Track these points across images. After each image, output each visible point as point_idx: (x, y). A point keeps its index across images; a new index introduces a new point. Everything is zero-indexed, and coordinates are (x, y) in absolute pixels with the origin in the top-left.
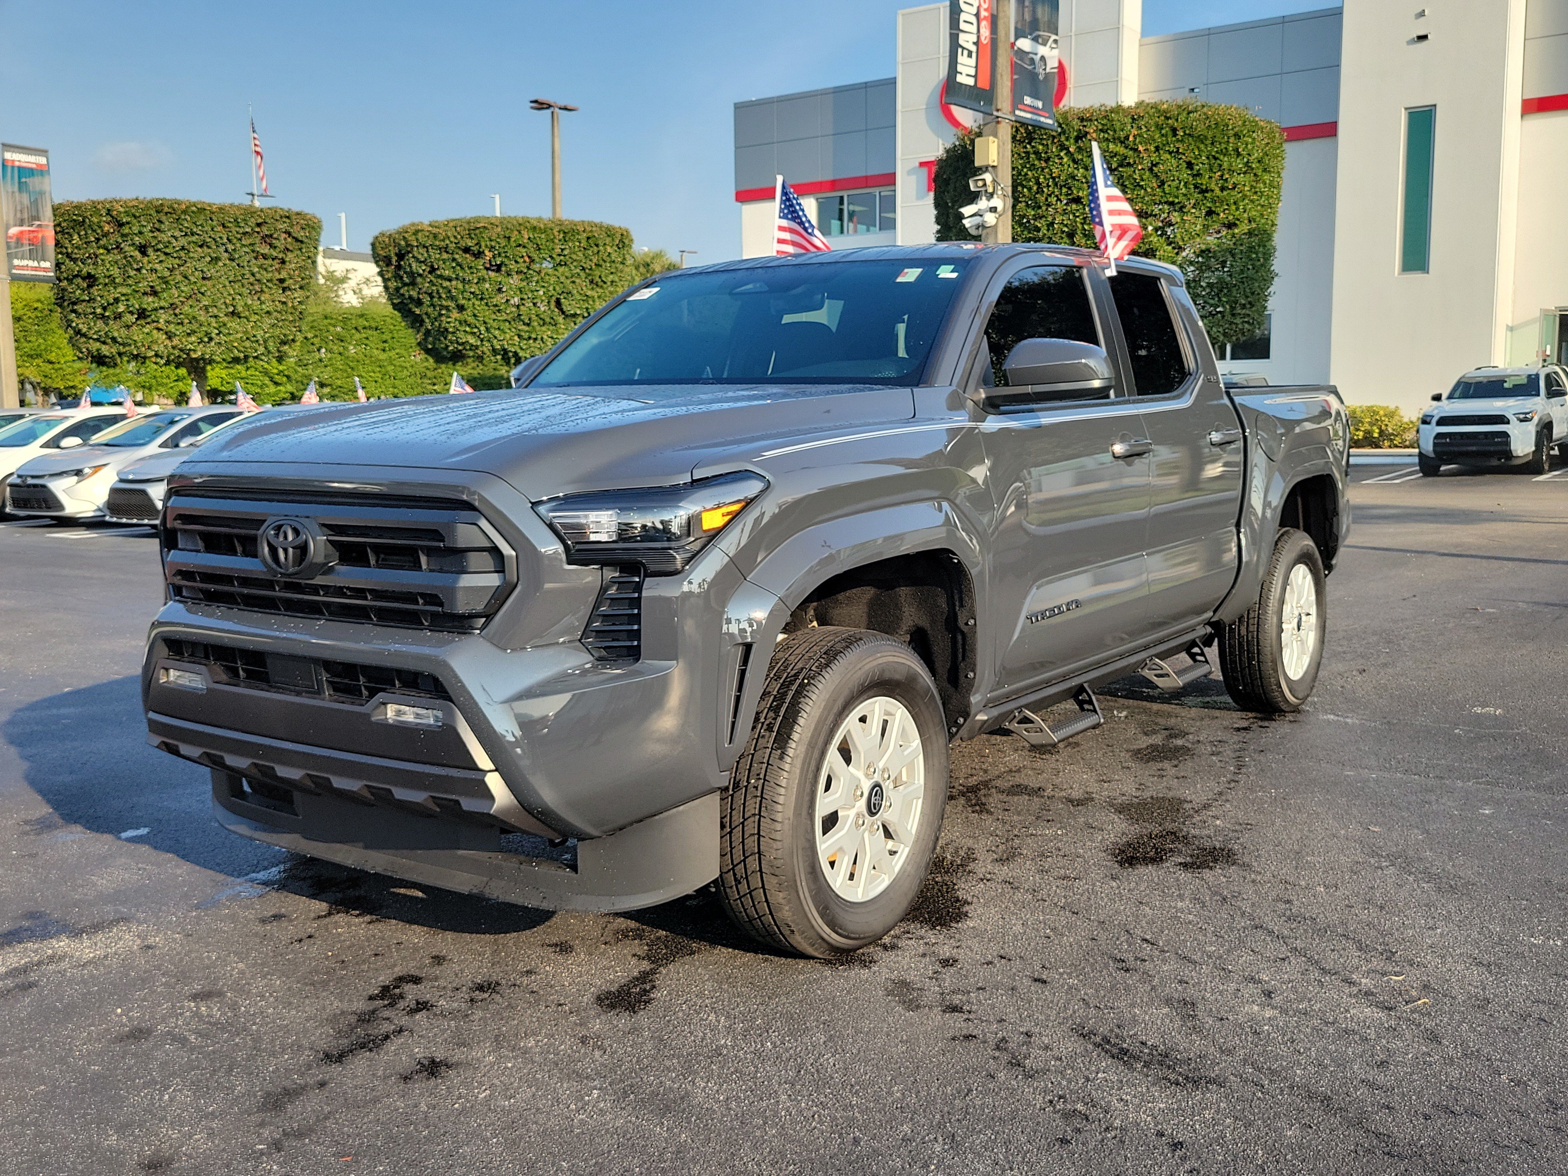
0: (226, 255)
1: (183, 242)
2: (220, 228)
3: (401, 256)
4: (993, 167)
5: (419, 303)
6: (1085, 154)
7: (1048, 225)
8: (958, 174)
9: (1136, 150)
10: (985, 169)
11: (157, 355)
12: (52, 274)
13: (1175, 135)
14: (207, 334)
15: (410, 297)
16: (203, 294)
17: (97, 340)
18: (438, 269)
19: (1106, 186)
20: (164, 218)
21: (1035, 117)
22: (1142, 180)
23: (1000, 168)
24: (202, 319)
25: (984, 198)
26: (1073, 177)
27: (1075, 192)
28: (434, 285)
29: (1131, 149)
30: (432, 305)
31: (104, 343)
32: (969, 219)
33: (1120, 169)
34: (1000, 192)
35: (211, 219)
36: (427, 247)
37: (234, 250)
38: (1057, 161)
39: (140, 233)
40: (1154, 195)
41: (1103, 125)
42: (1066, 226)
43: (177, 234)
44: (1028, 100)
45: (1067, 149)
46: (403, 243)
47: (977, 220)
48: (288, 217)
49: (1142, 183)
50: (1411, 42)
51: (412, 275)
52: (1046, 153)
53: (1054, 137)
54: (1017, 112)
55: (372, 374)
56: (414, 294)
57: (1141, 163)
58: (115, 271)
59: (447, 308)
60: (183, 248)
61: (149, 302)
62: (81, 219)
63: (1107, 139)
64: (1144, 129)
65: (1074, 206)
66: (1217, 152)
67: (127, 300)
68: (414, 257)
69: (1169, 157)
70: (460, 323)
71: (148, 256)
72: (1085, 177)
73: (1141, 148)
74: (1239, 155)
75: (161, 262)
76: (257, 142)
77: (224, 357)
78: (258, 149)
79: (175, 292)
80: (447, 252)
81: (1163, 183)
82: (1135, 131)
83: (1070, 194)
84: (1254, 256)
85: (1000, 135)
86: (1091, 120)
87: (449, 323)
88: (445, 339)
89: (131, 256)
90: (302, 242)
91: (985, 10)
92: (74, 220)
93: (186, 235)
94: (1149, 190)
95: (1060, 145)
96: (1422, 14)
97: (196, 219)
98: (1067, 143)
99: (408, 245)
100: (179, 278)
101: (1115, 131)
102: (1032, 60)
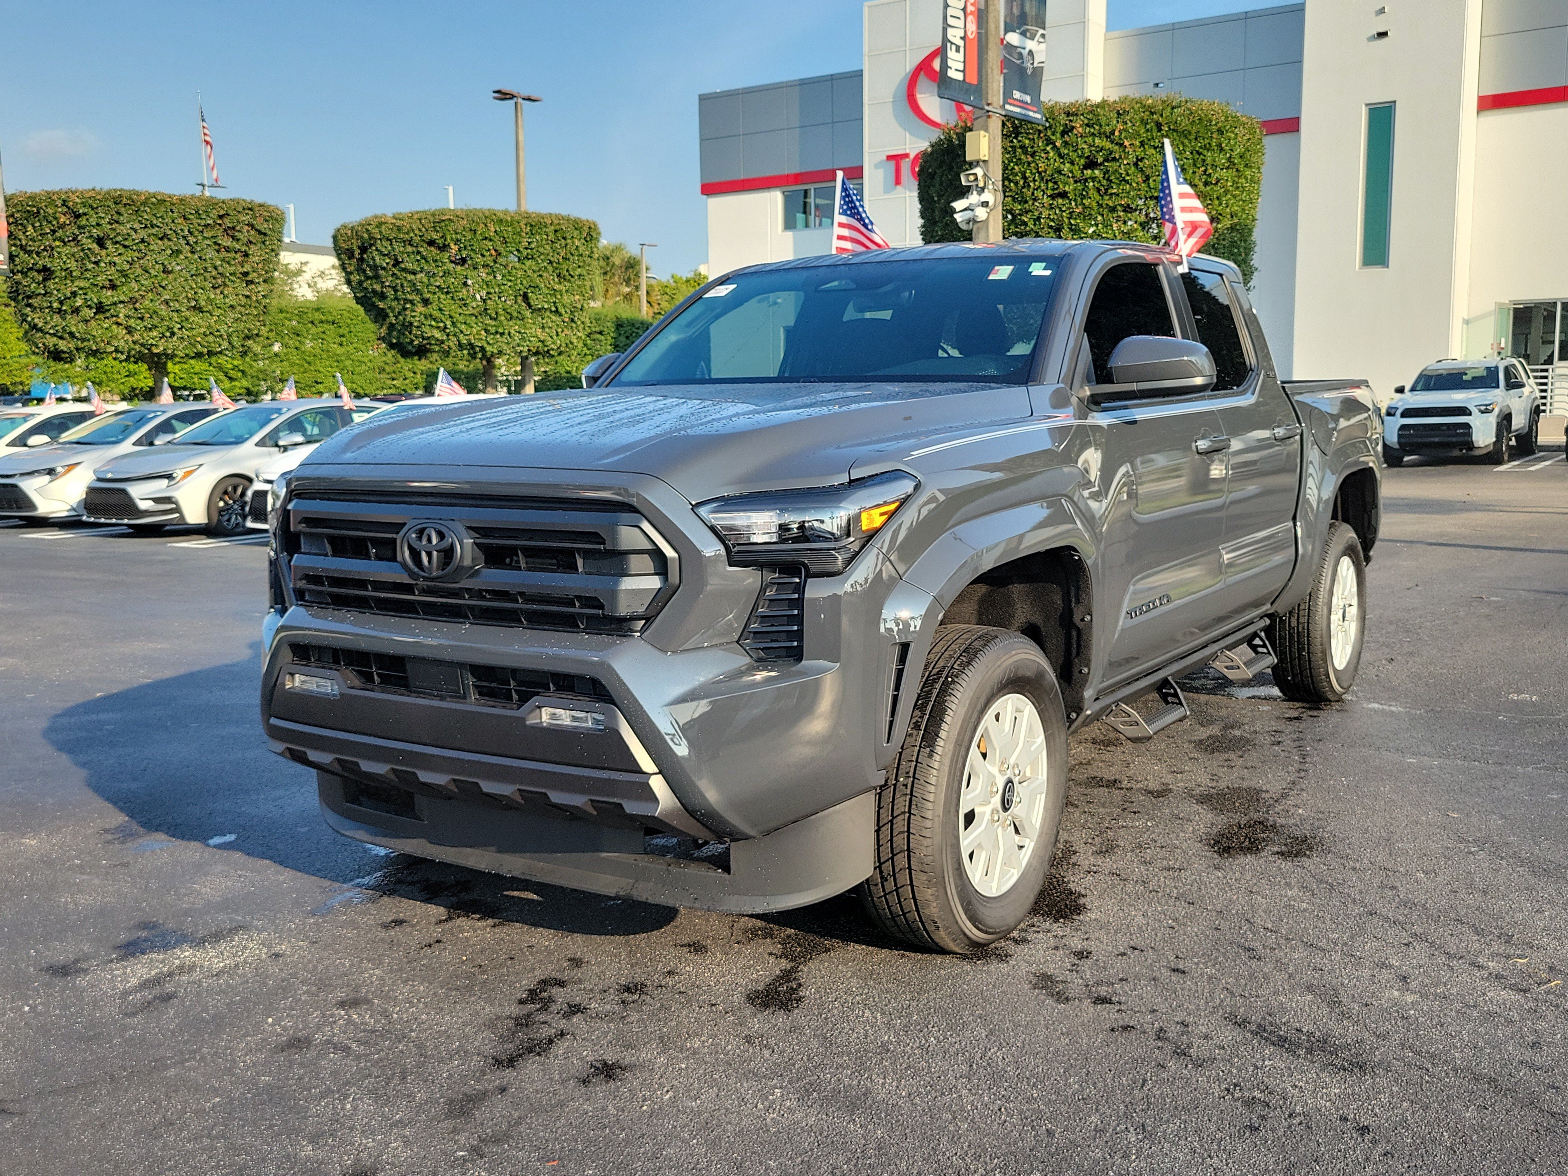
0: (188, 247)
1: (143, 234)
2: (181, 220)
3: (363, 249)
4: (984, 161)
5: (383, 296)
6: (1071, 149)
7: (1035, 220)
8: (944, 168)
9: (1121, 145)
10: (977, 163)
11: (117, 351)
12: (5, 267)
13: (1160, 130)
14: (169, 328)
15: (374, 291)
16: (163, 288)
17: (54, 335)
18: (402, 262)
19: (1179, 183)
20: (122, 210)
21: (1024, 112)
22: (1128, 175)
23: (990, 162)
24: (164, 313)
25: (975, 193)
26: (1059, 172)
27: (1061, 186)
28: (397, 278)
29: (1116, 144)
30: (397, 299)
31: (61, 338)
32: (960, 214)
33: (1106, 164)
34: (991, 187)
35: (172, 211)
36: (390, 240)
37: (196, 243)
38: (1043, 155)
39: (98, 225)
40: (1140, 190)
41: (1089, 119)
42: (1053, 220)
43: (137, 226)
44: (1017, 95)
45: (1054, 143)
46: (366, 236)
47: (968, 214)
48: (251, 209)
49: (1127, 178)
50: (1372, 38)
51: (375, 268)
52: (1032, 147)
53: (1040, 132)
54: (1008, 107)
55: (330, 369)
56: (378, 287)
57: (1127, 158)
58: (72, 264)
59: (412, 302)
60: (143, 241)
61: (108, 296)
62: (35, 210)
63: (1093, 134)
64: (1130, 124)
65: (1060, 201)
66: (1201, 147)
67: (85, 294)
68: (377, 250)
69: (1154, 152)
70: (426, 318)
71: (107, 249)
72: (1071, 172)
73: (1127, 143)
74: (1222, 150)
75: (120, 254)
76: (206, 131)
77: (187, 352)
78: (208, 139)
79: (134, 284)
80: (412, 245)
81: (1148, 178)
82: (1120, 126)
83: (1056, 189)
84: (1236, 250)
85: (990, 130)
86: (1077, 115)
87: (413, 317)
88: (410, 333)
89: (89, 249)
90: (265, 234)
91: (972, 4)
92: (28, 211)
93: (146, 227)
94: (1134, 185)
95: (1046, 140)
96: (1382, 11)
97: (156, 211)
98: (1054, 138)
99: (371, 238)
100: (139, 271)
101: (1101, 126)
102: (1020, 54)
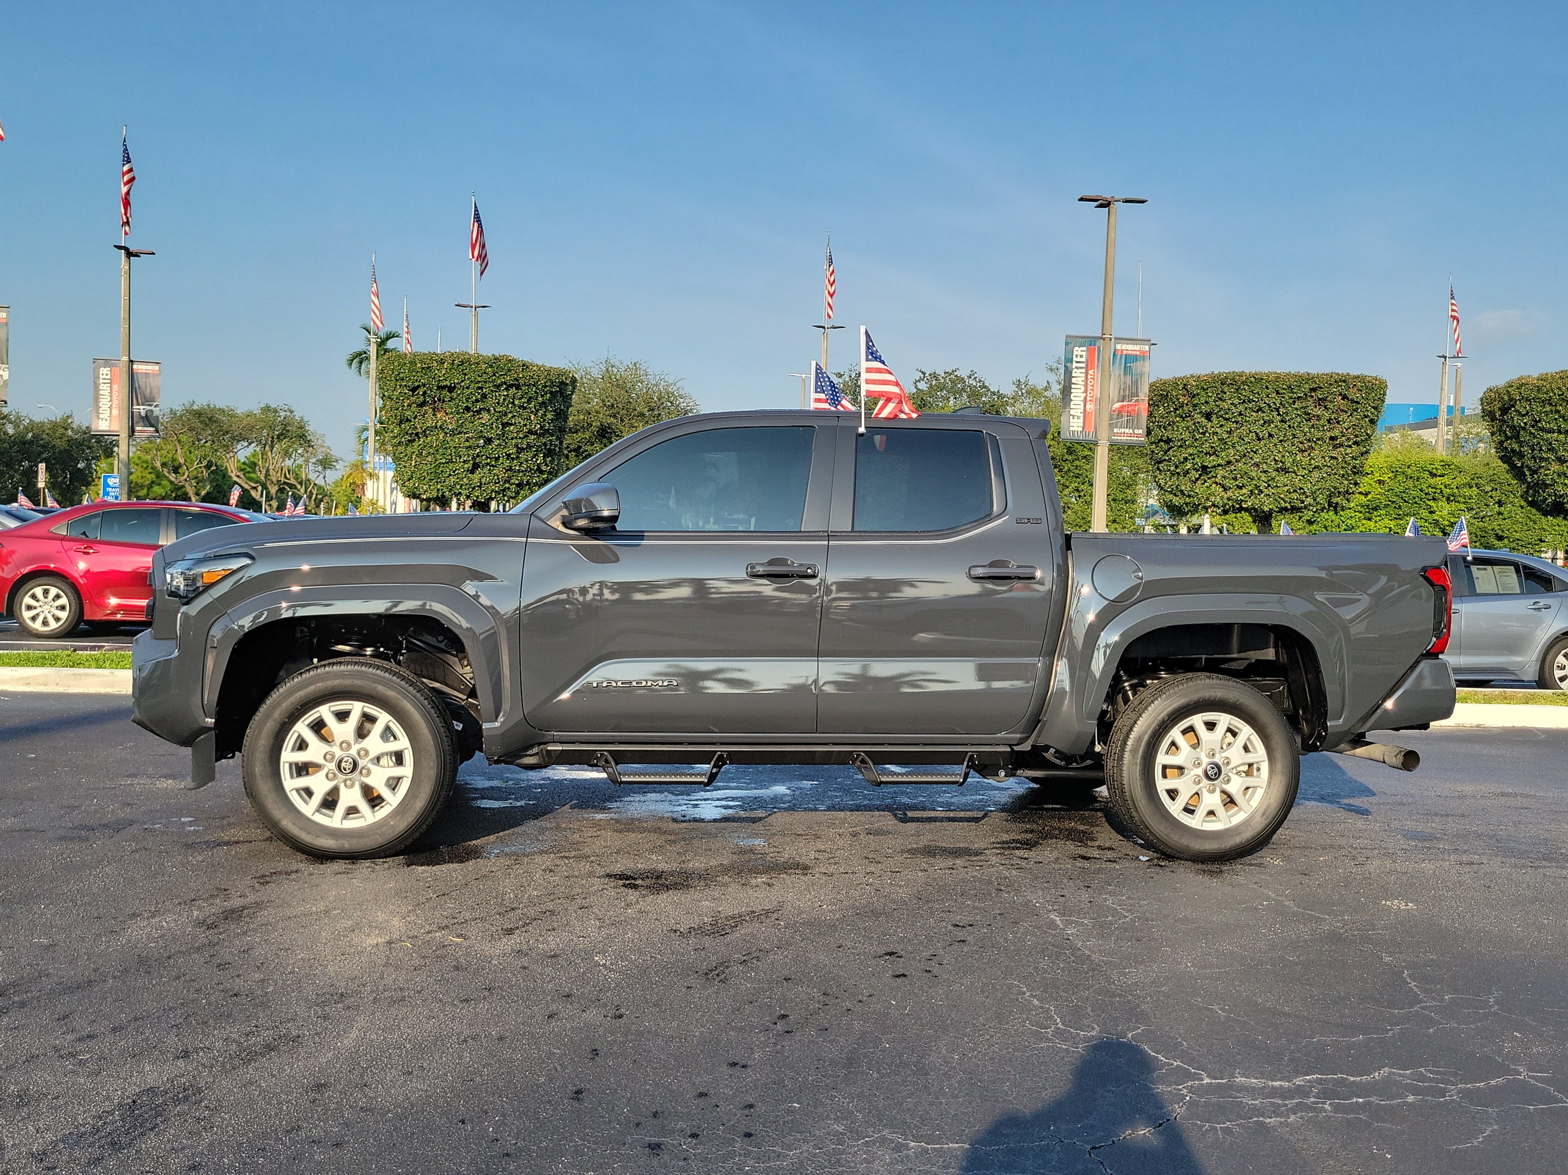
0: (1279, 418)
1: (1241, 408)
2: (1274, 395)
3: (1505, 410)
5: (1521, 456)
11: (1214, 505)
12: (1143, 439)
14: (1257, 487)
15: (1513, 451)
16: (1255, 453)
17: (1171, 492)
18: (1540, 421)
20: (1226, 390)
24: (1254, 474)
28: (1535, 437)
30: (1533, 457)
31: (1176, 495)
35: (1267, 388)
36: (1530, 400)
37: (1287, 413)
39: (1207, 402)
43: (1236, 401)
46: (1506, 398)
48: (1344, 381)
51: (1513, 428)
55: (1557, 528)
56: (1516, 447)
58: (1186, 435)
59: (1546, 460)
60: (1240, 414)
61: (1210, 461)
62: (1165, 393)
67: (1193, 459)
68: (1516, 411)
70: (1559, 475)
71: (1212, 422)
75: (1221, 426)
76: (1454, 308)
77: (1271, 507)
78: (1455, 314)
79: (1232, 451)
80: (1551, 404)
87: (1546, 475)
88: (1544, 492)
89: (1198, 422)
90: (1358, 403)
92: (1161, 395)
93: (1244, 402)
97: (1253, 388)
99: (1511, 399)
100: (1236, 439)
